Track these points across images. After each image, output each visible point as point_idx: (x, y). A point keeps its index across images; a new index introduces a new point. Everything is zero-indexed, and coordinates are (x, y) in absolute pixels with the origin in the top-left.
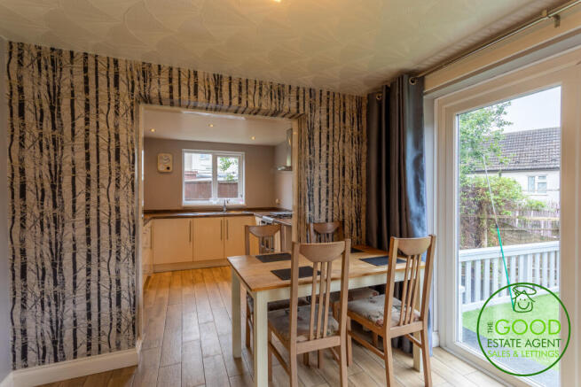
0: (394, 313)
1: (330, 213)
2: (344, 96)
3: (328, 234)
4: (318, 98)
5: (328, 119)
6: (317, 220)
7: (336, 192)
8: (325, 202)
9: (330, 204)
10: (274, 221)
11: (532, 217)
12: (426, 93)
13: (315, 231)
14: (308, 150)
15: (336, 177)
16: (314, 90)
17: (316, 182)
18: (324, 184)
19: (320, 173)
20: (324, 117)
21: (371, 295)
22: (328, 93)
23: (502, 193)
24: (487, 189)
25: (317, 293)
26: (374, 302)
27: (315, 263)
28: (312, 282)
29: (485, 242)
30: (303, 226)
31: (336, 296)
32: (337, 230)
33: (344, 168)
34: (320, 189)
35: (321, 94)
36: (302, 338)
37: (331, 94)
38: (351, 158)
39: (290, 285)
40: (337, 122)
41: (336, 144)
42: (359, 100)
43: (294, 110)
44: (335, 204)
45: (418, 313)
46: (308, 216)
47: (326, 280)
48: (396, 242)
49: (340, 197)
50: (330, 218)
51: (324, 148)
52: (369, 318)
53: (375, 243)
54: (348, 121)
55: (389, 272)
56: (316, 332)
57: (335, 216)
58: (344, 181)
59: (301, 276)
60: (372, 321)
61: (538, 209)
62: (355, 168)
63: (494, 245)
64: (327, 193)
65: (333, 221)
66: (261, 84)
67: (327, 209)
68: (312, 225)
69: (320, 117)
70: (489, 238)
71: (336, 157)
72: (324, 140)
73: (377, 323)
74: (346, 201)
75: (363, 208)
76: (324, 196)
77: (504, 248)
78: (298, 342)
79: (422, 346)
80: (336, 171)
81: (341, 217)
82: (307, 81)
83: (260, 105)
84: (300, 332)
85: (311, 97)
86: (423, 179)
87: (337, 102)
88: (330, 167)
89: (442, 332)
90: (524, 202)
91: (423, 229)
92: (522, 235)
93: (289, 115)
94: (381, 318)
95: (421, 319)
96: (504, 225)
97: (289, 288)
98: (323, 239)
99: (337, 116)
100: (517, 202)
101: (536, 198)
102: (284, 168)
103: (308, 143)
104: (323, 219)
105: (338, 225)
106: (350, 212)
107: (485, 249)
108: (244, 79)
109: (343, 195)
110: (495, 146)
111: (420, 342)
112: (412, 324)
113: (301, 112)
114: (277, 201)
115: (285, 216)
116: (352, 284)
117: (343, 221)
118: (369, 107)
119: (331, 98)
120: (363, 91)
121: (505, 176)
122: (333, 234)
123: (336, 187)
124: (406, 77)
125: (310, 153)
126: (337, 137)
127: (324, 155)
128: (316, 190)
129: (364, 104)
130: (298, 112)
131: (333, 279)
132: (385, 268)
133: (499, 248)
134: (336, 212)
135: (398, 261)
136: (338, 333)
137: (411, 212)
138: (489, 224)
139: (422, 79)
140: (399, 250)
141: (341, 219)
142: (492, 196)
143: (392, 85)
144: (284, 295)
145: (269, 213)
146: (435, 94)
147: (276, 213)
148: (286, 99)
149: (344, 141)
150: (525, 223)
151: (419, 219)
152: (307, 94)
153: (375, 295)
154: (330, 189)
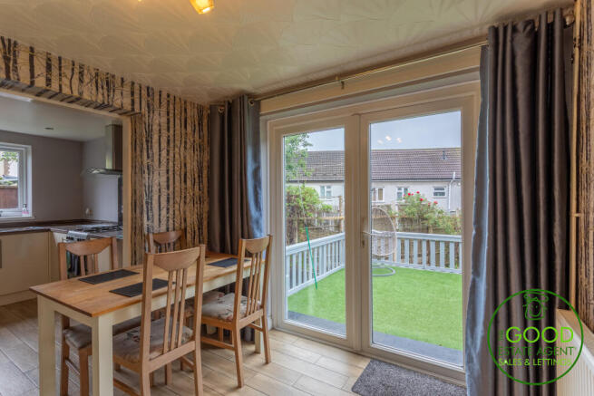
0: (242, 308)
1: (171, 221)
2: (185, 102)
3: (169, 244)
4: (157, 97)
5: (168, 123)
6: (156, 229)
7: (178, 199)
8: (165, 209)
9: (171, 212)
10: (88, 237)
11: (325, 217)
12: (262, 115)
13: (155, 241)
14: (145, 154)
15: (177, 184)
16: (153, 89)
17: (156, 188)
18: (164, 191)
19: (158, 179)
20: (164, 120)
21: (217, 297)
22: (168, 96)
23: (307, 199)
24: (297, 196)
25: (172, 302)
26: (221, 302)
27: (170, 272)
28: (167, 293)
29: (296, 240)
30: (138, 237)
31: (191, 303)
32: (179, 239)
33: (185, 175)
34: (159, 197)
35: (160, 95)
36: (155, 354)
37: (172, 98)
38: (192, 166)
39: (143, 300)
40: (178, 127)
41: (177, 150)
42: (200, 109)
43: (128, 107)
44: (177, 213)
45: (259, 302)
46: (145, 226)
47: (182, 288)
48: (244, 243)
49: (182, 204)
50: (171, 227)
51: (164, 153)
52: (219, 317)
53: (218, 248)
54: (189, 128)
55: (238, 271)
56: (170, 344)
57: (176, 225)
58: (186, 188)
59: (154, 288)
60: (222, 319)
61: (327, 211)
62: (196, 175)
63: (302, 241)
64: (168, 201)
65: (174, 230)
66: (81, 67)
67: (168, 217)
68: (151, 236)
69: (159, 119)
70: (299, 236)
71: (177, 163)
72: (164, 145)
73: (228, 320)
74: (188, 209)
75: (205, 215)
76: (164, 203)
77: (311, 242)
78: (150, 360)
79: (263, 330)
80: (177, 177)
81: (183, 225)
82: (145, 78)
83: (81, 94)
84: (152, 349)
85: (148, 95)
86: (260, 188)
87: (178, 106)
88: (171, 173)
89: (274, 316)
90: (320, 206)
91: (261, 231)
92: (320, 232)
93: (119, 112)
94: (231, 314)
95: (262, 307)
96: (309, 225)
97: (140, 304)
98: (163, 249)
99: (178, 121)
100: (316, 206)
101: (326, 202)
102: (102, 171)
103: (145, 146)
104: (163, 228)
105: (179, 233)
106: (192, 219)
107: (297, 245)
108: (54, 55)
109: (185, 203)
110: (302, 162)
111: (261, 327)
112: (256, 312)
113: (137, 110)
114: (87, 211)
115: (104, 229)
116: (206, 288)
117: (185, 229)
118: (210, 117)
119: (172, 101)
120: (206, 100)
121: (308, 186)
122: (174, 243)
123: (177, 194)
124: (246, 98)
125: (148, 157)
126: (178, 143)
127: (164, 161)
128: (155, 197)
129: (205, 114)
130: (133, 110)
131: (188, 286)
132: (234, 268)
133: (306, 243)
134: (178, 220)
135: (246, 261)
136: (193, 338)
137: (251, 217)
138: (299, 224)
139: (259, 103)
140: (246, 250)
141: (183, 227)
142: (301, 203)
143: (233, 101)
144: (133, 313)
145: (78, 226)
146: (268, 117)
147: (90, 226)
148: (118, 92)
149: (185, 148)
150: (320, 222)
151: (258, 222)
152: (144, 92)
153: (220, 296)
154: (171, 196)
